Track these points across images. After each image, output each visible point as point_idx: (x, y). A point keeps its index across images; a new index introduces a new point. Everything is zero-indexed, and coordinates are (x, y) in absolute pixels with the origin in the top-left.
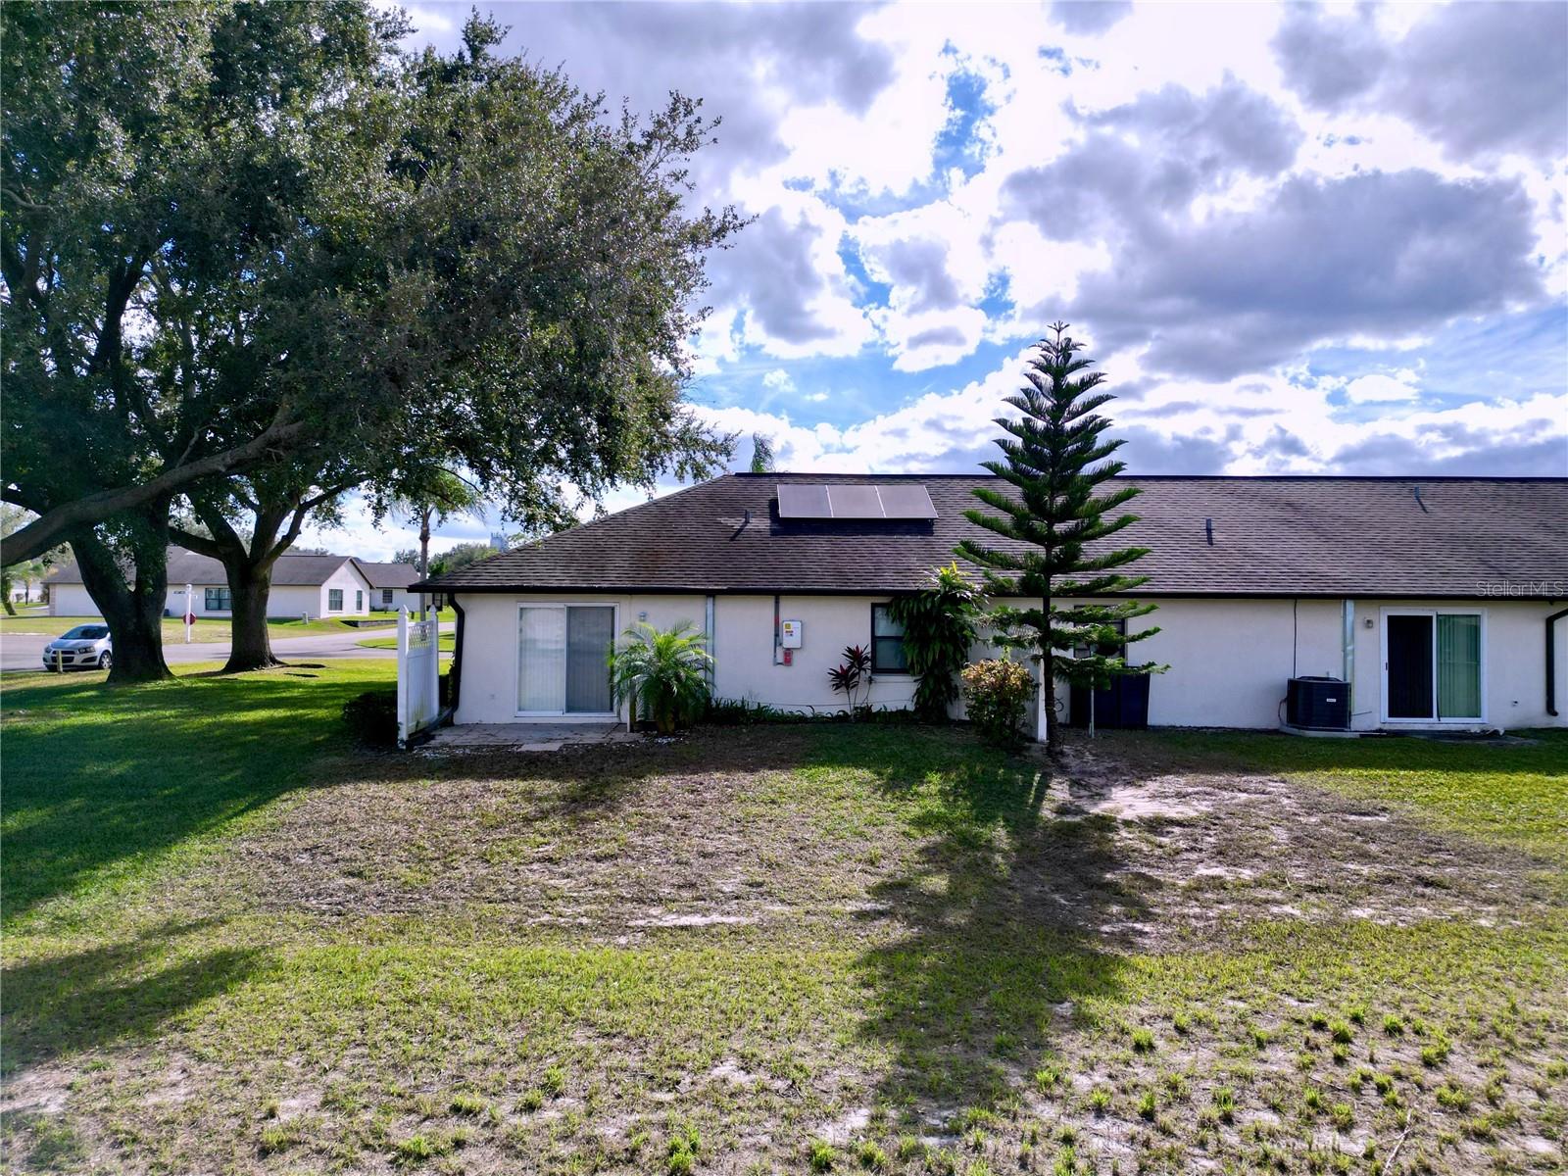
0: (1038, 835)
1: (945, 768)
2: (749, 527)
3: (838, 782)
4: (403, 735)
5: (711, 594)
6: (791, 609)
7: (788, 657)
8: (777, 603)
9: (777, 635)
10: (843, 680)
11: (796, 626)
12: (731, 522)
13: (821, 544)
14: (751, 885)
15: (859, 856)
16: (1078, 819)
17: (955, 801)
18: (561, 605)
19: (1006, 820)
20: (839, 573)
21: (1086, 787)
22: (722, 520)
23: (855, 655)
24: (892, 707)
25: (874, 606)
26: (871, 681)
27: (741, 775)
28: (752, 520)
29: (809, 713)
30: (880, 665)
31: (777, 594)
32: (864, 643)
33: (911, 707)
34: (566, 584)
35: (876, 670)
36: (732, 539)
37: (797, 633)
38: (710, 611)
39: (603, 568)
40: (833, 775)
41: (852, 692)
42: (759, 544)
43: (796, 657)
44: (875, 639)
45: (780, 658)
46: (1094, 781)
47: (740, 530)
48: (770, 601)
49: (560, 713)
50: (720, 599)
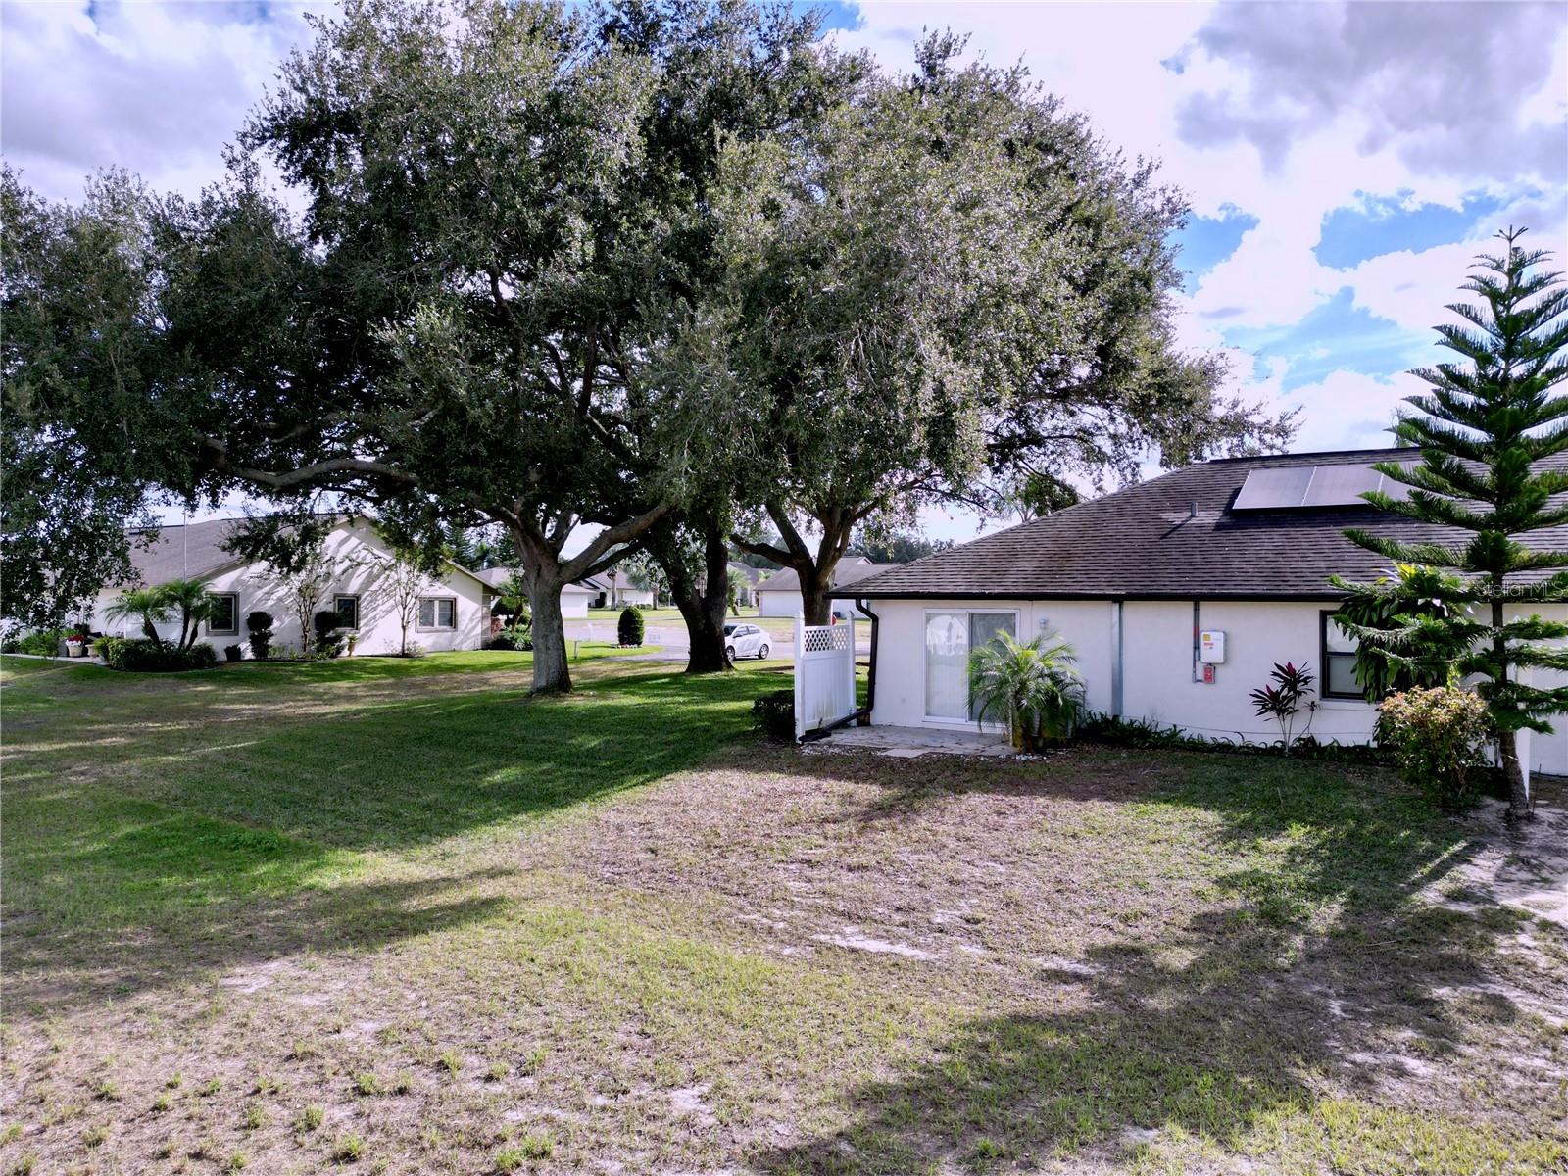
1: (1322, 822)
2: (1193, 521)
4: (799, 732)
5: (1119, 599)
6: (1213, 615)
7: (1210, 673)
8: (1196, 610)
9: (1196, 647)
10: (1274, 703)
11: (1217, 638)
12: (1172, 517)
14: (968, 921)
15: (1118, 910)
17: (1302, 863)
18: (964, 612)
19: (1355, 896)
22: (1164, 516)
23: (1288, 673)
24: (1347, 741)
25: (1324, 615)
26: (1316, 707)
27: (1066, 802)
28: (1199, 514)
29: (1237, 741)
30: (1336, 687)
31: (1197, 599)
32: (1308, 662)
34: (961, 590)
35: (1327, 693)
37: (1219, 646)
38: (1116, 618)
39: (1006, 572)
41: (1289, 719)
42: (1196, 540)
43: (1220, 673)
44: (1326, 655)
45: (1200, 675)
47: (1180, 526)
48: (1189, 606)
49: (963, 721)
50: (1129, 606)
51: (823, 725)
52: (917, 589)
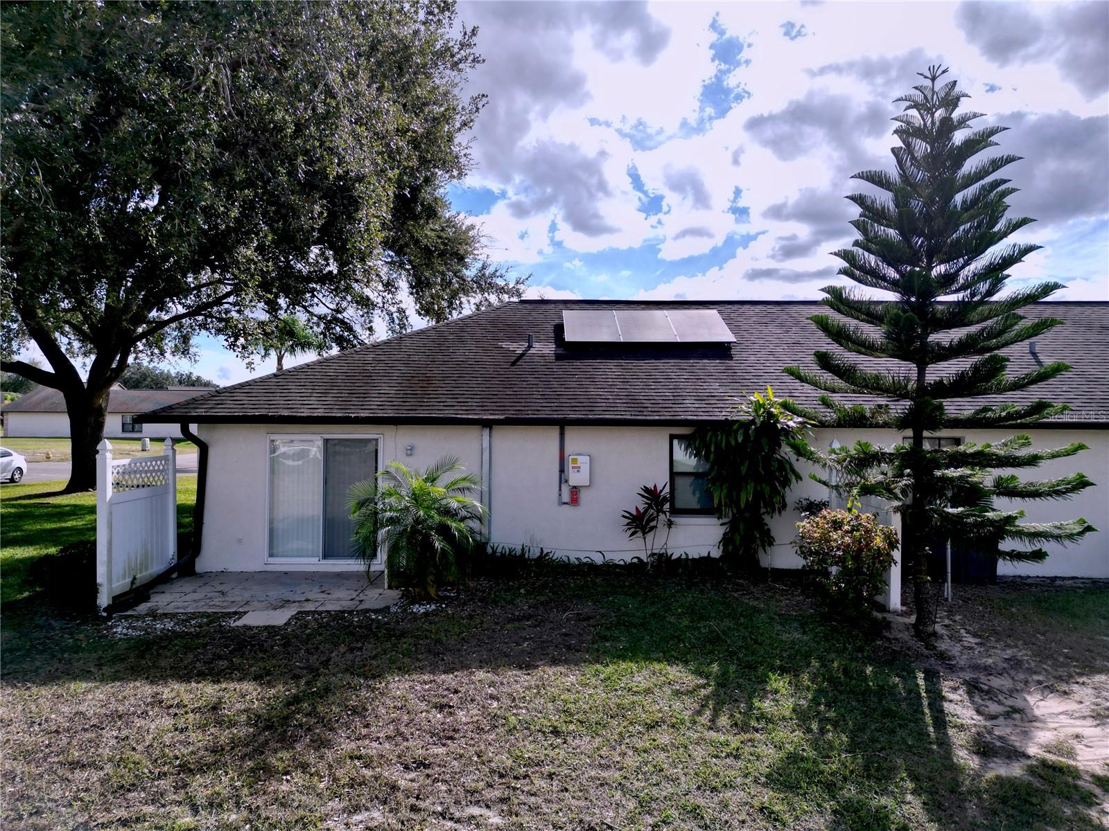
0: (972, 809)
1: (790, 669)
2: (532, 351)
3: (648, 691)
4: (103, 600)
5: (488, 424)
6: (578, 440)
7: (574, 500)
8: (562, 434)
9: (562, 471)
10: (639, 523)
11: (583, 461)
12: (512, 346)
13: (611, 369)
16: (1016, 770)
17: (822, 731)
18: (318, 437)
19: (915, 778)
20: (632, 400)
21: (990, 694)
22: (504, 345)
23: (651, 494)
24: (694, 553)
25: (672, 437)
26: (670, 524)
27: (512, 673)
28: (536, 345)
29: (598, 560)
30: (679, 504)
31: (562, 424)
32: (660, 479)
33: (716, 553)
34: (320, 413)
35: (675, 511)
36: (513, 364)
37: (585, 469)
38: (486, 444)
39: (365, 395)
40: (640, 675)
41: (650, 536)
42: (541, 369)
43: (584, 496)
44: (673, 475)
45: (566, 497)
46: (996, 682)
47: (522, 355)
48: (554, 432)
49: (315, 560)
50: (499, 432)
51: (138, 583)
52: (263, 412)
